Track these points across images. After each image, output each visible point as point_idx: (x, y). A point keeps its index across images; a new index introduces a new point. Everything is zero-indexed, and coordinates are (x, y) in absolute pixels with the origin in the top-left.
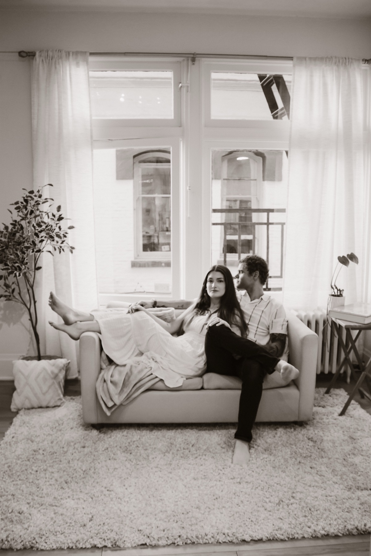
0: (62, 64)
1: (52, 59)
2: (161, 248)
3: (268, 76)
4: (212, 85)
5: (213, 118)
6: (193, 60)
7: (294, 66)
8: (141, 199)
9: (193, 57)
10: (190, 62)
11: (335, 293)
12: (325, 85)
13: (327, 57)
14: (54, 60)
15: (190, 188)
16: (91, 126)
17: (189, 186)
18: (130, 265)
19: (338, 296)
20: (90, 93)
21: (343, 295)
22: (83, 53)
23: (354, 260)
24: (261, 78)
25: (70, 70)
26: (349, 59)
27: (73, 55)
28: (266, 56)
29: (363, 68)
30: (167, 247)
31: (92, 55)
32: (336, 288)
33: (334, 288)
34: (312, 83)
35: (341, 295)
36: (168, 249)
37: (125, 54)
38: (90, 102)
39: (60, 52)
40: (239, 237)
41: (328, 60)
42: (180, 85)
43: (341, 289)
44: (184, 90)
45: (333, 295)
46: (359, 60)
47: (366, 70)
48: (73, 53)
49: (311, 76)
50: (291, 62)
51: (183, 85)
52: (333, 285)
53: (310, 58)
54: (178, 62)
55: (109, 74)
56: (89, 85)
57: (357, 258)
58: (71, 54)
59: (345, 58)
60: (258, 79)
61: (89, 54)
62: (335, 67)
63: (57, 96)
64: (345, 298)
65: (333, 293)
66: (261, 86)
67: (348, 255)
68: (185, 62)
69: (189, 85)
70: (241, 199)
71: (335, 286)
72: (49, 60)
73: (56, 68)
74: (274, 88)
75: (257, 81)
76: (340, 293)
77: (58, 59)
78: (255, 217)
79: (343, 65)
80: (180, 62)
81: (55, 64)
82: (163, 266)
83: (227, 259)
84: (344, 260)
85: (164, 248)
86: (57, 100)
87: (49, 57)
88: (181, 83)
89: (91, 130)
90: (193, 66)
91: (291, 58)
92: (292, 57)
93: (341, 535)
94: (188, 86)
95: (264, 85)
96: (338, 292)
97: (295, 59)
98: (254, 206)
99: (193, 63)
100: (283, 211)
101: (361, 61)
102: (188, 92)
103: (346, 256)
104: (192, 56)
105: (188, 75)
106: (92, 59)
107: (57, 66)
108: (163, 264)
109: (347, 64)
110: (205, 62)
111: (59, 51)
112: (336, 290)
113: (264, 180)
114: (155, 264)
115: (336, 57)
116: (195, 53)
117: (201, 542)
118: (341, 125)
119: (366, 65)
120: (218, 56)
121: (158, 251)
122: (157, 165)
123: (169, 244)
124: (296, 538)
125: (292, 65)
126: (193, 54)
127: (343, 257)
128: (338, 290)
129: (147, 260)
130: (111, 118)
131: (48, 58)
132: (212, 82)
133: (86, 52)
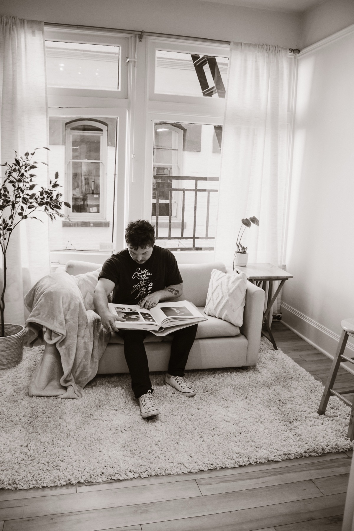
0: (17, 31)
1: (6, 25)
2: (90, 210)
3: (201, 57)
4: (156, 63)
5: (156, 92)
6: (141, 37)
7: (231, 50)
8: (71, 163)
9: (140, 35)
10: (138, 39)
11: (240, 250)
12: (257, 69)
13: (260, 44)
14: (8, 26)
15: (134, 156)
16: (46, 94)
17: (133, 154)
18: (61, 225)
19: (243, 253)
20: (45, 62)
21: (247, 252)
22: (38, 22)
23: (255, 222)
24: (195, 57)
25: (25, 38)
26: (278, 47)
27: (27, 23)
28: (207, 39)
29: (289, 56)
30: (95, 209)
31: (46, 25)
32: (241, 246)
33: (239, 246)
34: (245, 68)
35: (244, 252)
36: (96, 211)
37: (78, 26)
38: (45, 70)
39: (15, 19)
40: (158, 201)
41: (260, 47)
42: (128, 60)
43: (245, 247)
44: (131, 65)
45: (238, 252)
46: (286, 49)
47: (291, 58)
48: (28, 21)
49: (246, 60)
50: (228, 46)
51: (131, 60)
52: (238, 243)
53: (245, 44)
54: (126, 38)
55: (61, 45)
56: (45, 54)
57: (258, 221)
58: (26, 22)
59: (275, 47)
60: (191, 59)
61: (44, 23)
62: (266, 54)
63: (11, 62)
64: (248, 254)
65: (238, 251)
66: (194, 66)
67: (250, 218)
68: (133, 38)
69: (136, 60)
70: (159, 166)
71: (240, 244)
72: (3, 25)
73: (10, 33)
74: (206, 68)
75: (190, 61)
76: (244, 250)
77: (12, 26)
78: (175, 184)
79: (273, 52)
80: (128, 38)
81: (10, 30)
82: (91, 227)
83: (159, 221)
84: (246, 223)
85: (92, 209)
86: (11, 66)
87: (3, 22)
88: (128, 58)
89: (46, 97)
90: (140, 43)
91: (228, 43)
92: (230, 42)
93: (281, 460)
94: (135, 62)
95: (197, 65)
96: (242, 250)
97: (232, 44)
98: (174, 174)
99: (141, 40)
100: (216, 179)
101: (288, 50)
102: (135, 66)
103: (249, 219)
104: (140, 33)
105: (135, 51)
106: (47, 29)
107: (12, 32)
108: (92, 224)
109: (276, 51)
110: (151, 39)
111: (13, 17)
112: (240, 248)
113: (184, 150)
114: (85, 224)
115: (267, 45)
116: (143, 31)
117: (164, 474)
118: (269, 106)
119: (292, 54)
120: (167, 36)
121: (86, 212)
122: (84, 133)
123: (98, 206)
124: (243, 465)
125: (229, 49)
126: (141, 32)
127: (247, 219)
128: (242, 248)
129: (77, 220)
130: (62, 87)
131: (2, 24)
132: (157, 59)
133: (40, 22)
